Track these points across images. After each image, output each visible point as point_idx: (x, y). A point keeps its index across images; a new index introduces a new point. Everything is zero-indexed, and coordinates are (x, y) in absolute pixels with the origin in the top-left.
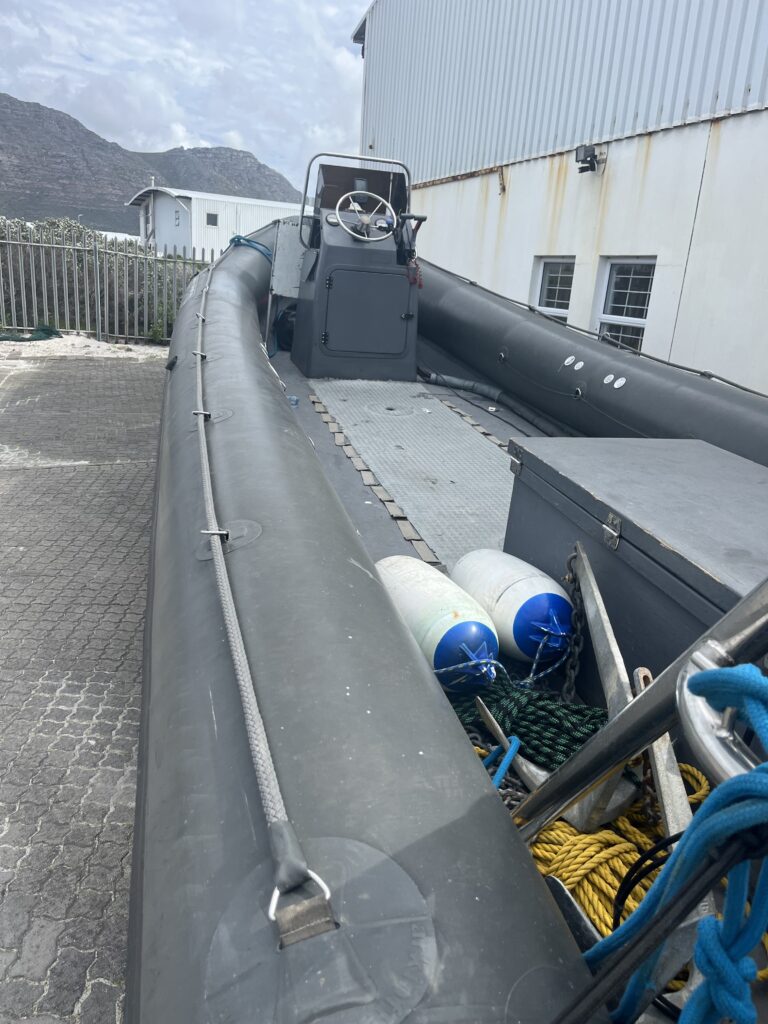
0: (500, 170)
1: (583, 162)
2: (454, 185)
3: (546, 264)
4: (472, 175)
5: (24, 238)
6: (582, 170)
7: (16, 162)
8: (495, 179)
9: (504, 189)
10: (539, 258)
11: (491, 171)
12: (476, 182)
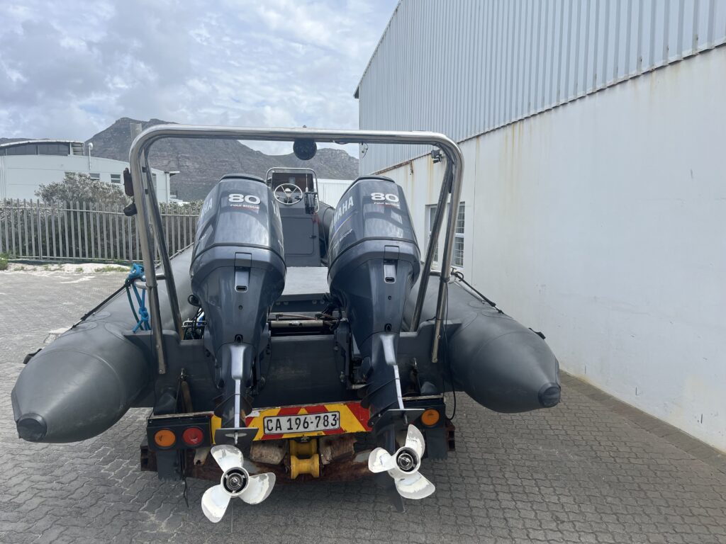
0: (410, 163)
1: (435, 158)
2: (395, 170)
3: (431, 209)
4: (400, 165)
5: (175, 212)
6: (435, 162)
7: (197, 166)
8: (409, 166)
9: (412, 172)
10: (428, 206)
11: (407, 163)
12: (402, 169)
